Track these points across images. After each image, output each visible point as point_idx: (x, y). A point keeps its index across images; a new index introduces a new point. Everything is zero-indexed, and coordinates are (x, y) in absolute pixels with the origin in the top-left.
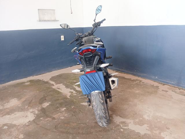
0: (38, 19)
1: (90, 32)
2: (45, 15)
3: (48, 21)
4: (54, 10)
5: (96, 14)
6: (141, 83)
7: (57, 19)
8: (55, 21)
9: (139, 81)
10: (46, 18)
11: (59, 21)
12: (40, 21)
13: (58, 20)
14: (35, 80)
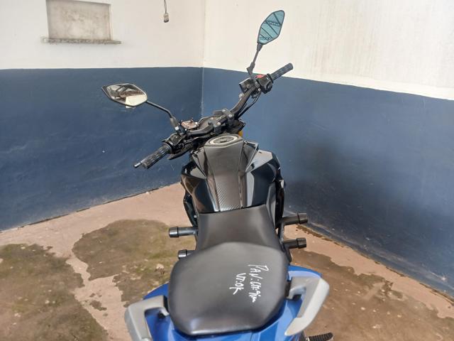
0: (46, 34)
1: (230, 116)
2: (74, 20)
3: (83, 41)
4: (108, 5)
5: (260, 45)
6: (390, 293)
7: (114, 38)
8: (108, 41)
9: (381, 285)
10: (77, 31)
11: (120, 43)
12: (52, 40)
13: (119, 39)
14: (23, 248)
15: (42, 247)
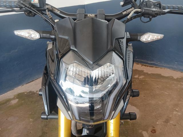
14: (26, 93)
15: (34, 91)
